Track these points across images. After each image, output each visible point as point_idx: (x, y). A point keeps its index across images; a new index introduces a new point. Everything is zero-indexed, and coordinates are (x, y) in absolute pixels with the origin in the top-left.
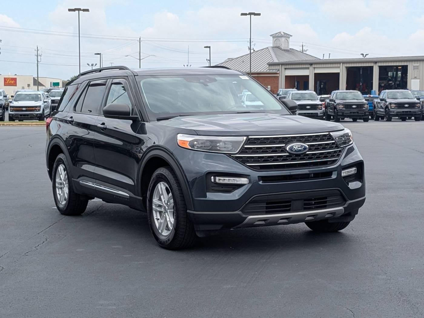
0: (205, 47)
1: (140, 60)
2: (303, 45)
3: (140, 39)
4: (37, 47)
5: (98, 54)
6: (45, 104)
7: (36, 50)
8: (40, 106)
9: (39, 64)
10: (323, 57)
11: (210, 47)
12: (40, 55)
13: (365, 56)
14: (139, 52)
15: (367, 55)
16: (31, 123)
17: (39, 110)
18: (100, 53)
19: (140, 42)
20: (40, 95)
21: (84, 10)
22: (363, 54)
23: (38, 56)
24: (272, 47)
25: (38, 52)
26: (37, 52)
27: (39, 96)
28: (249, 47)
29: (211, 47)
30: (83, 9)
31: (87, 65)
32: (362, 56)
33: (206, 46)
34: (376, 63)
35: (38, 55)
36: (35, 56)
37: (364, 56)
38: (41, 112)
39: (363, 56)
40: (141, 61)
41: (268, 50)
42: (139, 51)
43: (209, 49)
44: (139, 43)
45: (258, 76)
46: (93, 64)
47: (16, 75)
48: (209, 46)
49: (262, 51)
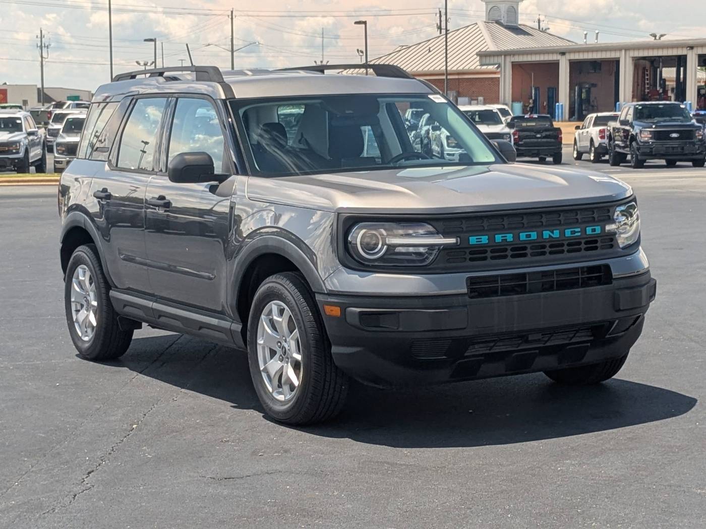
0: (356, 23)
1: (232, 52)
2: (539, 21)
3: (232, 12)
4: (41, 31)
5: (151, 40)
7: (39, 36)
9: (44, 63)
11: (365, 23)
12: (46, 45)
13: (660, 38)
14: (231, 37)
15: (662, 36)
18: (155, 39)
19: (232, 19)
22: (655, 36)
23: (43, 48)
24: (485, 22)
25: (43, 39)
26: (40, 39)
28: (437, 24)
29: (368, 23)
31: (136, 64)
32: (654, 38)
33: (359, 20)
34: (692, 48)
35: (43, 45)
36: (37, 46)
37: (657, 38)
40: (235, 53)
41: (477, 26)
42: (230, 34)
43: (363, 25)
44: (230, 20)
45: (458, 79)
46: (148, 63)
47: (5, 84)
48: (364, 21)
49: (467, 30)
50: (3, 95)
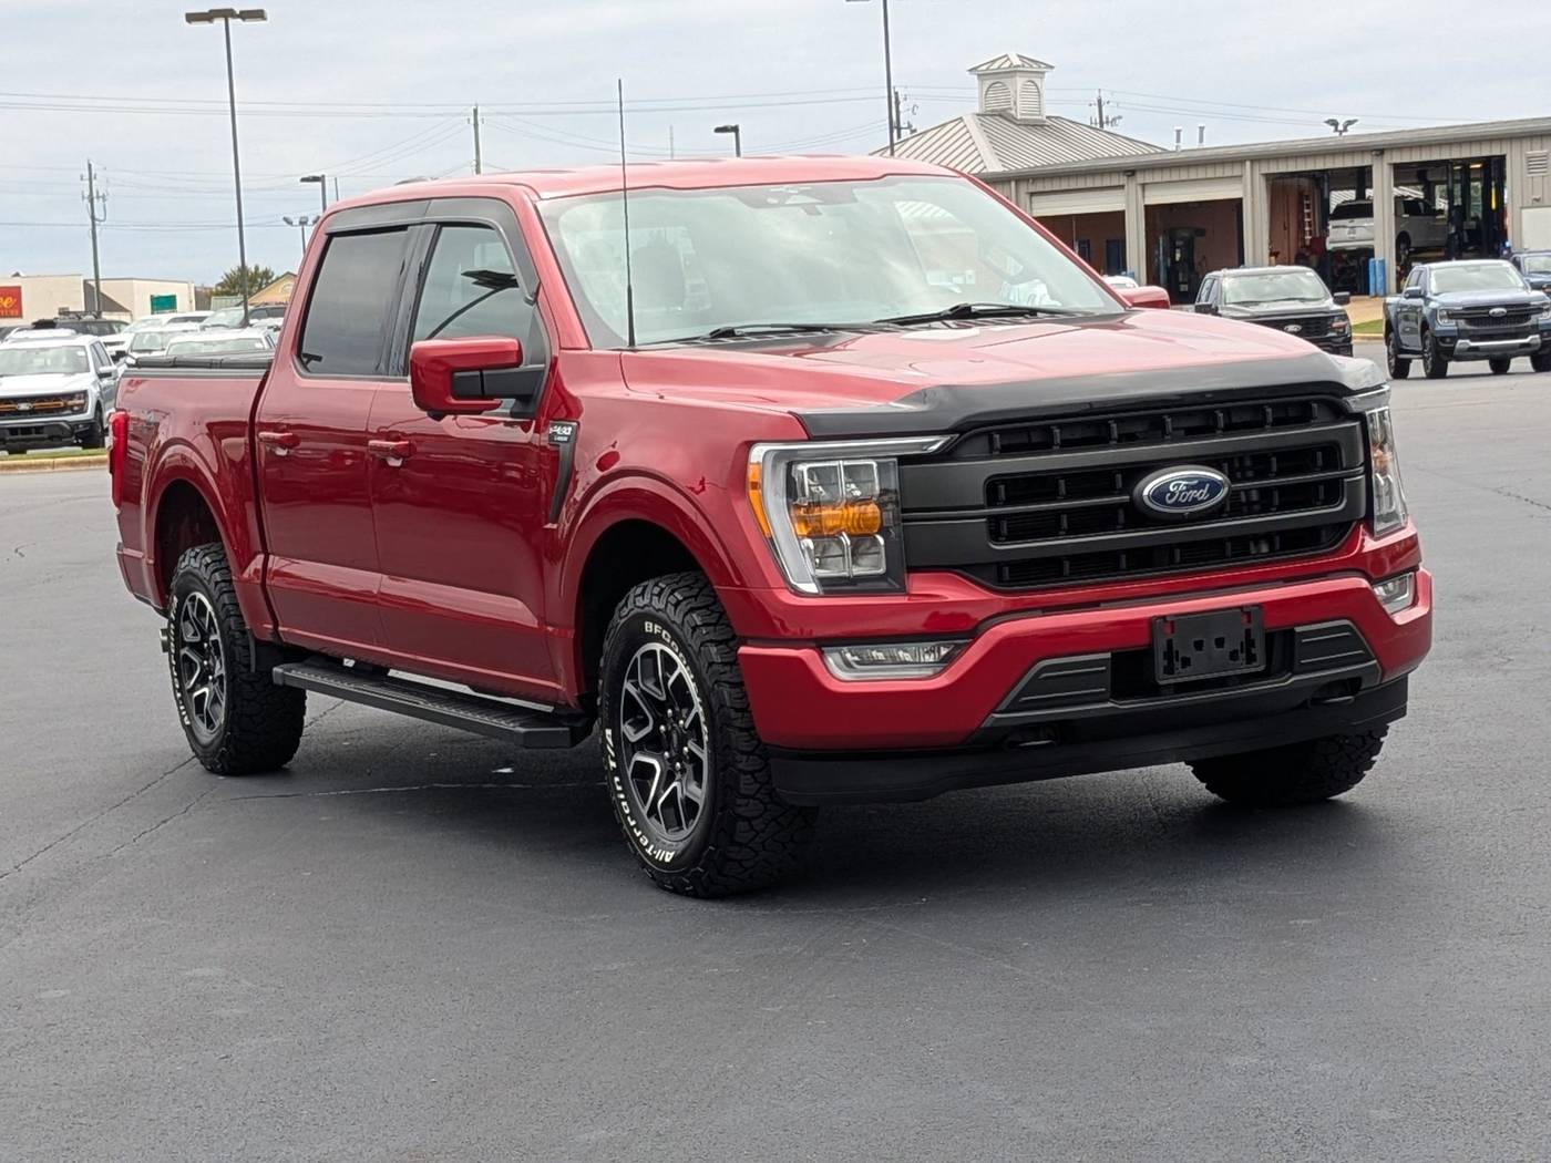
0: (718, 130)
2: (1100, 101)
3: (476, 111)
4: (90, 166)
5: (315, 179)
6: (106, 382)
7: (87, 177)
8: (84, 394)
9: (98, 229)
10: (1178, 140)
11: (735, 129)
12: (101, 194)
13: (1345, 130)
14: (475, 163)
15: (1350, 123)
16: (51, 460)
17: (82, 409)
18: (323, 176)
19: (476, 125)
20: (83, 348)
21: (245, 15)
22: (1334, 123)
23: (95, 200)
24: (978, 115)
25: (94, 182)
26: (88, 182)
27: (81, 353)
29: (740, 128)
30: (242, 12)
31: (285, 223)
32: (1333, 128)
33: (721, 125)
34: (1380, 151)
35: (95, 194)
36: (83, 197)
37: (1340, 128)
38: (89, 414)
39: (1336, 130)
41: (962, 124)
42: (474, 157)
43: (733, 134)
44: (473, 129)
46: (307, 218)
47: (17, 275)
48: (733, 125)
49: (943, 132)
50: (13, 298)
